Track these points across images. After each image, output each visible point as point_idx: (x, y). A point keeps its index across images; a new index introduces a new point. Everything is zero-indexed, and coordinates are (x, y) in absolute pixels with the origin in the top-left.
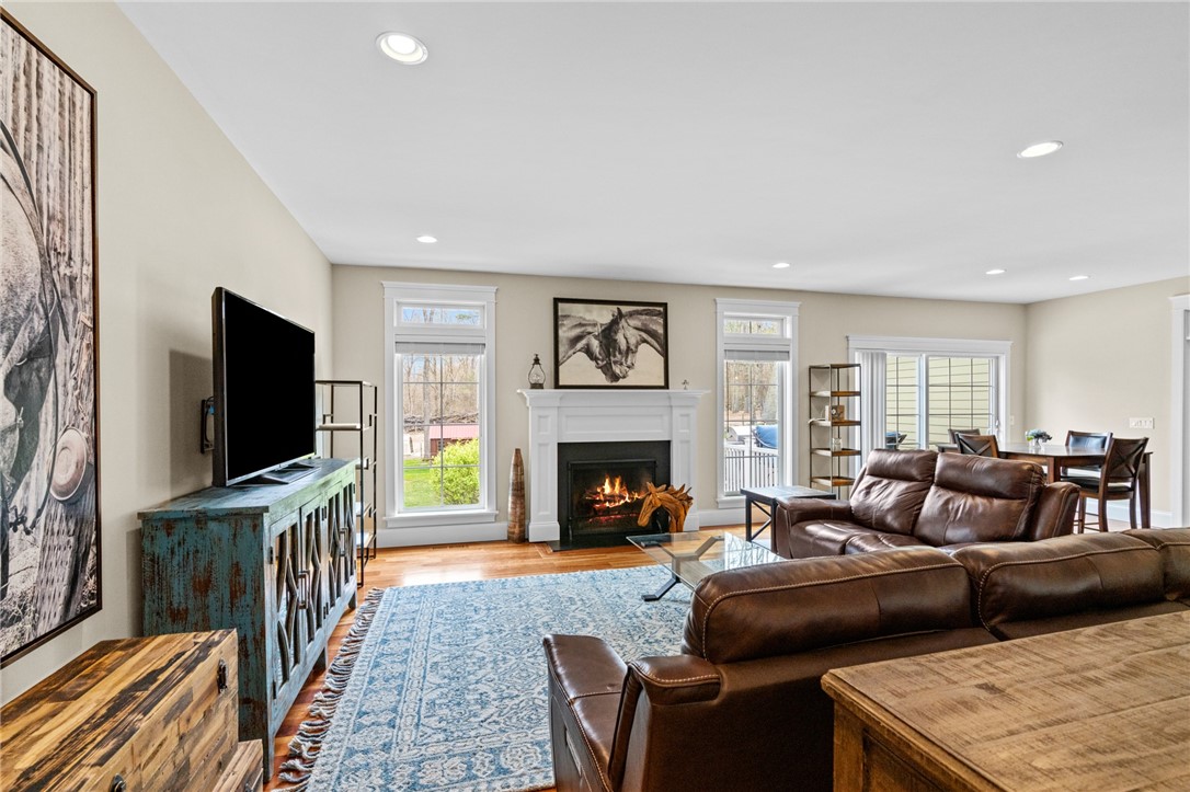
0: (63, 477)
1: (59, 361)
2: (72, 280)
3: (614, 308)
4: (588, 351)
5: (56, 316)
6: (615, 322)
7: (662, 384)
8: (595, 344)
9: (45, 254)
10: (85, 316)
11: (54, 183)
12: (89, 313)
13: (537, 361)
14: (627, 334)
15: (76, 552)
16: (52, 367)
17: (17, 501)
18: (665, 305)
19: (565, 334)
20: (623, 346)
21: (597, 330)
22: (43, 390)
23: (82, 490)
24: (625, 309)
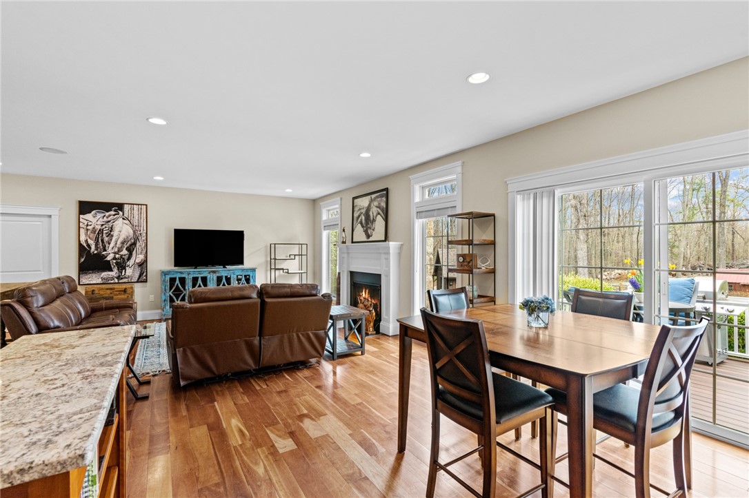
0: (137, 261)
1: (137, 245)
2: (141, 234)
3: (369, 197)
4: (361, 223)
5: (136, 239)
6: (370, 205)
7: (384, 239)
8: (363, 218)
9: (134, 232)
10: (144, 238)
11: (137, 221)
12: (145, 237)
13: (344, 230)
14: (374, 210)
15: (141, 273)
16: (135, 246)
17: (128, 263)
18: (387, 190)
19: (356, 215)
20: (372, 219)
21: (364, 211)
22: (133, 249)
23: (143, 263)
24: (373, 196)
